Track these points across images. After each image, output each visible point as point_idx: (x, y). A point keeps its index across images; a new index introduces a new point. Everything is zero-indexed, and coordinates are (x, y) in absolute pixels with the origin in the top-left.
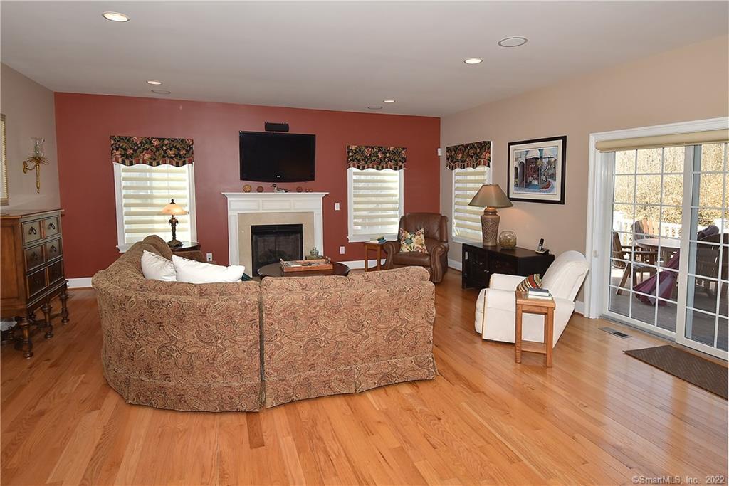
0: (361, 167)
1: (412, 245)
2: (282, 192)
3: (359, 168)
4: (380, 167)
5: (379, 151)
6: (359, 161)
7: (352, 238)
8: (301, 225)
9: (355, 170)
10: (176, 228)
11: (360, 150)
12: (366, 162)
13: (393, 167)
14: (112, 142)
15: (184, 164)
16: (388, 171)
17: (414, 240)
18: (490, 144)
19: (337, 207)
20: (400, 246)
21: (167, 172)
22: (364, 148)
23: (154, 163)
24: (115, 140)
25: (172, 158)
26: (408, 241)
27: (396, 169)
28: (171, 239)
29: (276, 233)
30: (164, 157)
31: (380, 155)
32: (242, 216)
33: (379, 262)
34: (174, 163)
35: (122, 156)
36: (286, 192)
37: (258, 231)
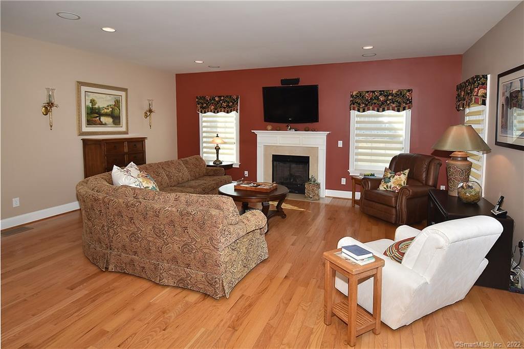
0: (361, 110)
1: (389, 184)
2: (293, 131)
3: (359, 111)
4: (381, 109)
5: (381, 95)
6: (359, 104)
7: (353, 171)
8: (309, 157)
9: (357, 113)
10: (219, 152)
11: (361, 95)
12: (366, 105)
13: (396, 109)
14: (197, 100)
15: (231, 112)
16: (391, 112)
17: (392, 180)
18: (487, 78)
19: (340, 144)
20: (380, 183)
21: (224, 117)
22: (364, 93)
23: (216, 111)
24: (198, 98)
25: (225, 108)
26: (387, 180)
27: (398, 111)
28: (216, 159)
29: (290, 161)
30: (221, 107)
31: (382, 98)
32: (267, 147)
33: (354, 195)
34: (226, 111)
35: (201, 107)
36: (295, 131)
37: (277, 159)
